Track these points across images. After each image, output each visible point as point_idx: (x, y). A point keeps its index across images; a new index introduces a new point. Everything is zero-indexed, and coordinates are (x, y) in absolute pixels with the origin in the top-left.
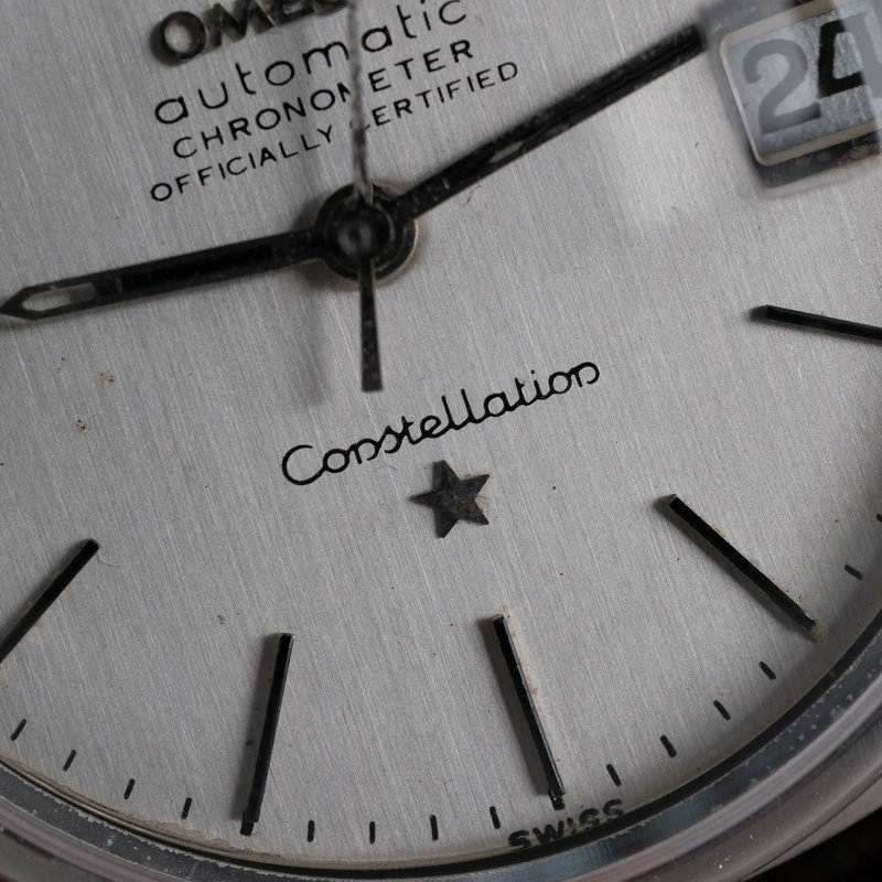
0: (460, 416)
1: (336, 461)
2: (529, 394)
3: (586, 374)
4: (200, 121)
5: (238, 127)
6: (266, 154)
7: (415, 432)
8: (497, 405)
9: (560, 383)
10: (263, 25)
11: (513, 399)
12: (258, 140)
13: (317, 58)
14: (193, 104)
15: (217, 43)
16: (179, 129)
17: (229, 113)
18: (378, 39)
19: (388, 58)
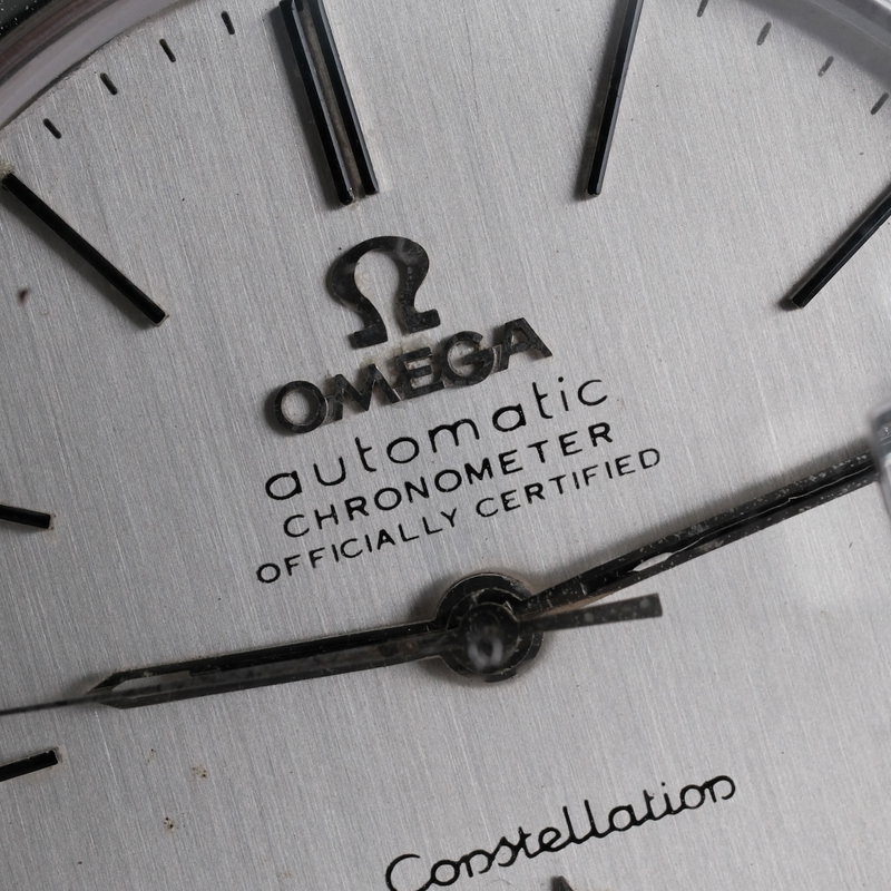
0: (582, 829)
1: (445, 873)
2: (658, 807)
3: (722, 789)
4: (315, 498)
5: (355, 507)
6: (384, 537)
7: (532, 844)
8: (622, 819)
9: (693, 797)
10: (389, 398)
11: (640, 813)
12: (376, 521)
13: (444, 435)
14: (307, 478)
15: (338, 416)
16: (291, 507)
17: (346, 491)
18: (510, 419)
19: (521, 439)
